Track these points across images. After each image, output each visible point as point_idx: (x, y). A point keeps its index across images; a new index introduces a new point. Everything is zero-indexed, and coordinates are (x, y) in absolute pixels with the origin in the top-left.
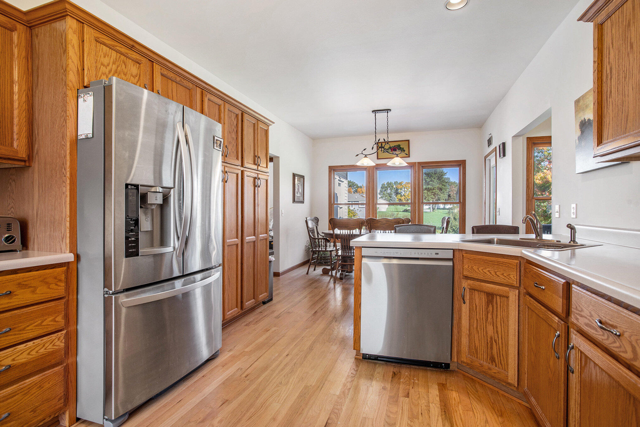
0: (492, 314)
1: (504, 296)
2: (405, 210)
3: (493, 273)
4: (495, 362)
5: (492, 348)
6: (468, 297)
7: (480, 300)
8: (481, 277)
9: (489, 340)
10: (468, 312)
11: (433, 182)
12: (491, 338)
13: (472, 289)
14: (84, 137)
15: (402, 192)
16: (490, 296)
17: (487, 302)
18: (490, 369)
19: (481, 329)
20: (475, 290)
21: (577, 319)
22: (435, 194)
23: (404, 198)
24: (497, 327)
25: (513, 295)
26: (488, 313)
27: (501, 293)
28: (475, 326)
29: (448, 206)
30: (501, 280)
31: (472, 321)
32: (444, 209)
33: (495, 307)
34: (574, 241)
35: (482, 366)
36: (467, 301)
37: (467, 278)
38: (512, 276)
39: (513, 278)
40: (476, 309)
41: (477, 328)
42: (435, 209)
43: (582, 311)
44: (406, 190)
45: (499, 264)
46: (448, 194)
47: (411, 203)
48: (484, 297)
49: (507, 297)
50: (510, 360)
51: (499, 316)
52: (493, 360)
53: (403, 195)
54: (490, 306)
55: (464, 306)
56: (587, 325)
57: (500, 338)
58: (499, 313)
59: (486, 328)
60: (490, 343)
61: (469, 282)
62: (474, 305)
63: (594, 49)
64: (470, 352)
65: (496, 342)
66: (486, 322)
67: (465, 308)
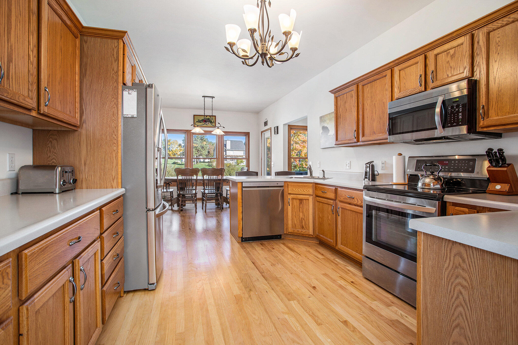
0: (302, 208)
1: (307, 200)
2: (174, 163)
3: (303, 191)
4: (304, 228)
5: (302, 222)
6: (291, 203)
7: (296, 203)
8: (297, 193)
9: (301, 219)
10: (291, 209)
11: (197, 141)
12: (302, 218)
13: (293, 199)
14: (130, 116)
15: (170, 148)
16: (301, 200)
17: (300, 203)
18: (302, 231)
19: (297, 215)
20: (294, 199)
21: (340, 198)
22: (199, 150)
23: (172, 153)
24: (304, 213)
25: (311, 198)
26: (300, 208)
27: (305, 199)
28: (294, 215)
29: (207, 160)
30: (306, 193)
31: (293, 213)
32: (204, 162)
33: (303, 205)
34: (324, 177)
35: (298, 231)
36: (291, 205)
37: (290, 194)
38: (310, 191)
39: (311, 191)
40: (295, 207)
41: (295, 215)
42: (198, 162)
43: (342, 195)
44: (173, 146)
45: (305, 186)
46: (207, 151)
47: (216, 158)
48: (298, 201)
49: (308, 200)
50: (310, 225)
51: (305, 208)
52: (303, 227)
53: (170, 150)
54: (301, 205)
55: (289, 207)
56: (344, 199)
57: (305, 217)
58: (305, 207)
59: (299, 214)
60: (301, 220)
61: (292, 196)
62: (294, 206)
63: (335, 105)
64: (293, 227)
65: (304, 219)
66: (299, 212)
67: (290, 208)
